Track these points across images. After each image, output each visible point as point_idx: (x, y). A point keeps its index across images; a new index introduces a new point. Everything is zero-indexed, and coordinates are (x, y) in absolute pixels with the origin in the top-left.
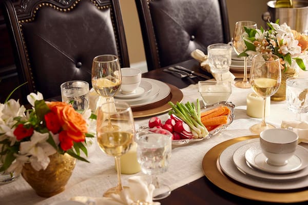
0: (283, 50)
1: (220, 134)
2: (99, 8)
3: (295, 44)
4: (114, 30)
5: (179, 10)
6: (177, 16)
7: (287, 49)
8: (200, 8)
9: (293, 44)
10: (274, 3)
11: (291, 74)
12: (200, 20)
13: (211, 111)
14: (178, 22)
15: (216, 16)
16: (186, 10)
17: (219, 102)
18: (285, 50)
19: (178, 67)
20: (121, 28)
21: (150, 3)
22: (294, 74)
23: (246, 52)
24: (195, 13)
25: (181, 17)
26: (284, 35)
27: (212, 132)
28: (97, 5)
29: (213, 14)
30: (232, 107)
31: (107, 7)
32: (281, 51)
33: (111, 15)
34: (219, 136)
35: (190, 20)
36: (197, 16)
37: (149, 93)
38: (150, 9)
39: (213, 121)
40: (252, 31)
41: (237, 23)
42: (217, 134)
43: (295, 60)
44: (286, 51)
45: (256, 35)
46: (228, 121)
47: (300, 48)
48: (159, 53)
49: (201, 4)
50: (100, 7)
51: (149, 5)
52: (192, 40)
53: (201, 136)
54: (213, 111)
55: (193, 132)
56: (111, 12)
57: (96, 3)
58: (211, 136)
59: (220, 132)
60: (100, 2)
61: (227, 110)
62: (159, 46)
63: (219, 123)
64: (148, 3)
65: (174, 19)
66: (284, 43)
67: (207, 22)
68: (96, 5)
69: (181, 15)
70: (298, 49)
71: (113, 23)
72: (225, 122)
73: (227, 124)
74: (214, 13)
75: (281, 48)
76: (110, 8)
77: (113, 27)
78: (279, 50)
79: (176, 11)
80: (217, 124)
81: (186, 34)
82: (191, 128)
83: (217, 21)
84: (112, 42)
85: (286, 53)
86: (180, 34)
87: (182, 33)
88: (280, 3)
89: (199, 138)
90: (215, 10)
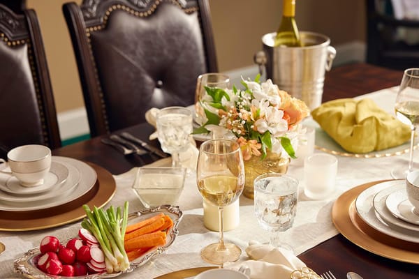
0: (260, 125)
1: (153, 263)
2: (9, 44)
3: (278, 116)
4: (33, 76)
5: (136, 44)
6: (133, 53)
7: (265, 125)
8: (170, 41)
9: (275, 117)
10: (273, 38)
11: (275, 161)
12: (171, 57)
13: (143, 223)
14: (134, 63)
15: (196, 50)
16: (148, 44)
17: (161, 205)
18: (262, 126)
19: (125, 134)
20: (45, 74)
21: (91, 35)
22: (279, 160)
23: (205, 127)
24: (162, 48)
25: (140, 54)
26: (262, 100)
27: (137, 261)
28: (6, 40)
29: (190, 48)
30: (178, 215)
31: (23, 42)
32: (256, 127)
33: (29, 55)
34: (149, 267)
35: (155, 59)
36: (165, 52)
37: (63, 184)
38: (91, 43)
39: (142, 242)
40: (218, 93)
41: (200, 77)
42: (147, 264)
43: (278, 141)
44: (264, 128)
45: (222, 99)
46: (168, 239)
47: (286, 122)
48: (106, 109)
49: (173, 33)
50: (11, 42)
51: (90, 37)
52: (158, 87)
53: (117, 268)
54: (148, 221)
55: (107, 262)
56: (28, 49)
57: (5, 36)
58: (136, 267)
59: (152, 260)
60: (12, 35)
61: (168, 222)
62: (106, 98)
63: (153, 245)
64: (88, 35)
65: (129, 58)
66: (261, 114)
67: (182, 59)
68: (4, 41)
69: (140, 50)
70: (283, 125)
71: (31, 66)
72: (161, 243)
73: (165, 245)
74: (193, 47)
75: (257, 123)
76: (28, 43)
77: (32, 71)
78: (252, 127)
79: (132, 46)
80: (149, 245)
81: (149, 79)
82: (105, 256)
83: (198, 58)
84: (30, 95)
85: (263, 131)
86: (140, 80)
87: (142, 79)
88: (282, 37)
89: (114, 272)
90: (194, 42)
